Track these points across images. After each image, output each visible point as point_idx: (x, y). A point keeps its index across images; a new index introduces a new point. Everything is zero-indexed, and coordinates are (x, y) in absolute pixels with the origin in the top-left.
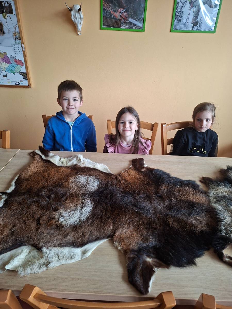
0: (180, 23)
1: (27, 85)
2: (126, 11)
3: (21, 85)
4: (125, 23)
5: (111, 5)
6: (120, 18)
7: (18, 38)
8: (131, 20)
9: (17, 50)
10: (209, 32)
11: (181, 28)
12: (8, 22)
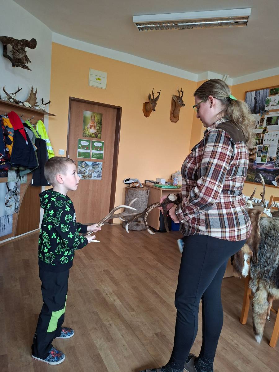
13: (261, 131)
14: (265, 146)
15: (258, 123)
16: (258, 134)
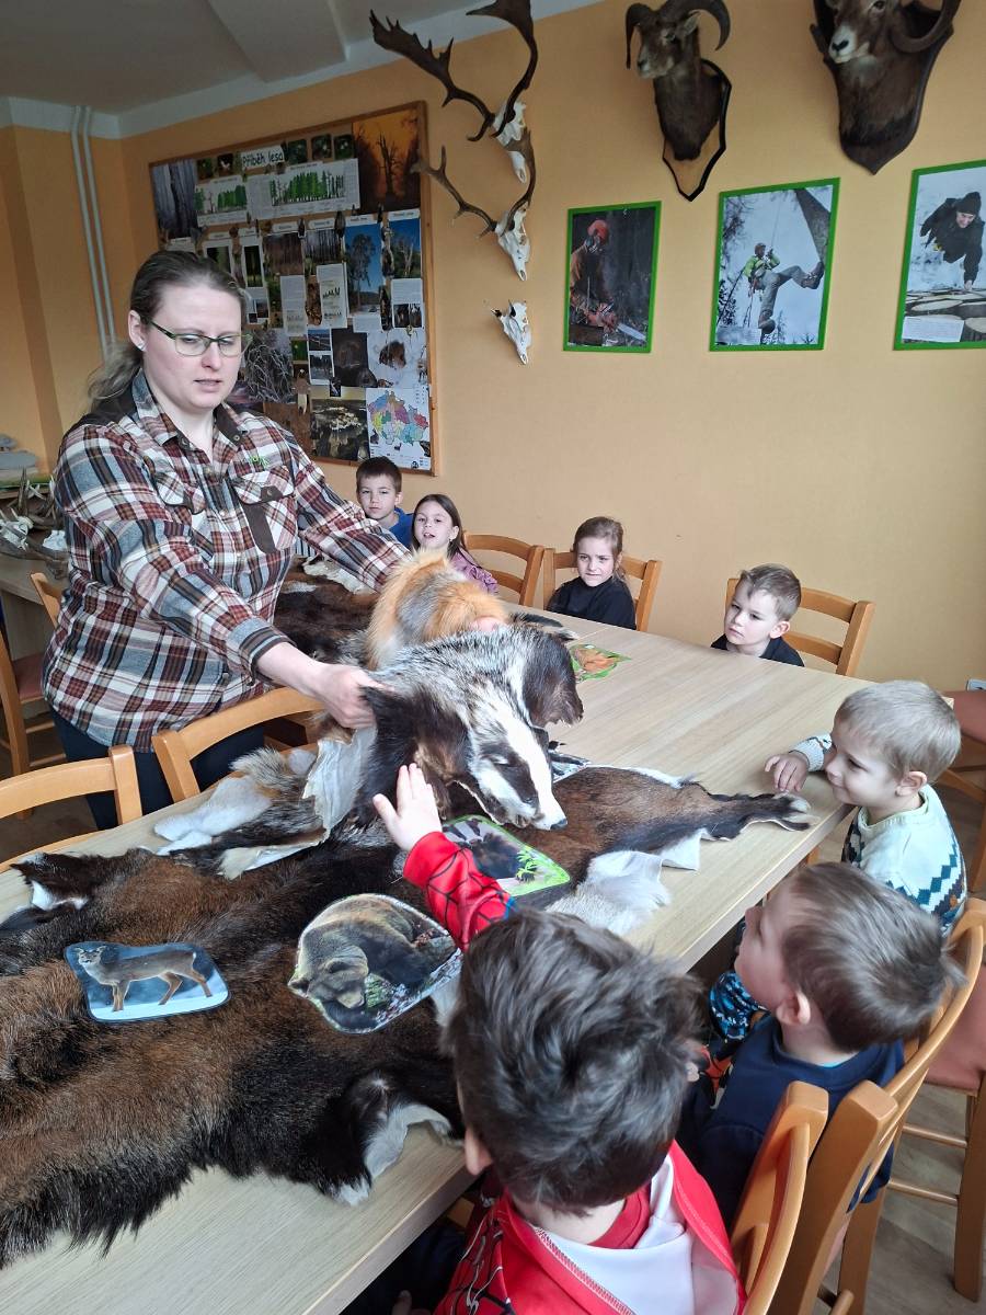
0: (730, 327)
1: (428, 468)
2: (614, 308)
3: (420, 468)
5: (583, 298)
6: (601, 325)
7: (425, 371)
8: (622, 327)
9: (421, 397)
10: (807, 346)
11: (735, 341)
12: (412, 340)
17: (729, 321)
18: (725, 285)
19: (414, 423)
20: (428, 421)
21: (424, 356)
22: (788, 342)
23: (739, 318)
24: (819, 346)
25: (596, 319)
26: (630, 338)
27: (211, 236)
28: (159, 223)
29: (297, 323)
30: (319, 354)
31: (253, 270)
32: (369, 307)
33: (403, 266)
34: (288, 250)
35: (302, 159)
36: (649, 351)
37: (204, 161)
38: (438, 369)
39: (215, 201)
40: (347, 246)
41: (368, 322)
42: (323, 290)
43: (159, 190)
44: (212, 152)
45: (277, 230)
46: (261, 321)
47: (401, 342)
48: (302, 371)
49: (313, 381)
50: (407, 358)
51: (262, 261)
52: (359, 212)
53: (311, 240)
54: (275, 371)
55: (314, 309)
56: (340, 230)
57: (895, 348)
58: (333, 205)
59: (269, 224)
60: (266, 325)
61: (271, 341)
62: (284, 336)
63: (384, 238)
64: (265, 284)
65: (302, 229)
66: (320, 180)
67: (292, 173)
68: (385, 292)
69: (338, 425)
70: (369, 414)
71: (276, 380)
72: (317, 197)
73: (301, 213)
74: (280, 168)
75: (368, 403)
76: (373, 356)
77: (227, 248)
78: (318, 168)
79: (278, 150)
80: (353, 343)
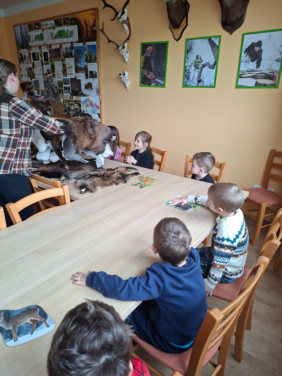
0: (189, 80)
1: (100, 121)
2: (155, 74)
4: (153, 82)
5: (145, 70)
6: (150, 79)
7: (98, 92)
8: (157, 80)
9: (97, 100)
10: (211, 87)
11: (190, 85)
12: (95, 82)
13: (31, 66)
14: (37, 80)
15: (28, 58)
16: (30, 69)
17: (188, 79)
18: (187, 67)
19: (95, 107)
20: (99, 107)
21: (98, 87)
22: (205, 85)
23: (191, 78)
24: (214, 87)
25: (149, 77)
26: (159, 83)
27: (33, 49)
28: (17, 44)
29: (59, 76)
30: (67, 86)
31: (46, 59)
32: (81, 72)
33: (91, 59)
34: (56, 54)
35: (60, 25)
36: (165, 87)
37: (30, 25)
38: (102, 91)
39: (34, 37)
40: (74, 53)
41: (81, 76)
42: (67, 66)
43: (16, 33)
44: (33, 22)
45: (53, 47)
46: (49, 75)
47: (91, 83)
48: (61, 91)
49: (65, 94)
50: (93, 88)
51: (49, 57)
52: (78, 42)
53: (63, 50)
54: (53, 91)
55: (65, 72)
56: (72, 48)
57: (236, 88)
58: (70, 40)
59: (51, 45)
60: (50, 77)
61: (52, 82)
62: (56, 80)
63: (85, 50)
64: (50, 64)
65: (60, 47)
66: (66, 32)
67: (57, 29)
68: (86, 67)
69: (72, 108)
70: (82, 105)
71: (54, 93)
72: (65, 37)
73: (60, 42)
74: (54, 28)
75: (81, 101)
76: (83, 87)
77: (38, 53)
78: (65, 28)
79: (53, 22)
80: (77, 83)
